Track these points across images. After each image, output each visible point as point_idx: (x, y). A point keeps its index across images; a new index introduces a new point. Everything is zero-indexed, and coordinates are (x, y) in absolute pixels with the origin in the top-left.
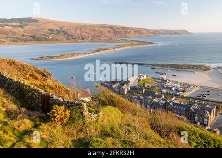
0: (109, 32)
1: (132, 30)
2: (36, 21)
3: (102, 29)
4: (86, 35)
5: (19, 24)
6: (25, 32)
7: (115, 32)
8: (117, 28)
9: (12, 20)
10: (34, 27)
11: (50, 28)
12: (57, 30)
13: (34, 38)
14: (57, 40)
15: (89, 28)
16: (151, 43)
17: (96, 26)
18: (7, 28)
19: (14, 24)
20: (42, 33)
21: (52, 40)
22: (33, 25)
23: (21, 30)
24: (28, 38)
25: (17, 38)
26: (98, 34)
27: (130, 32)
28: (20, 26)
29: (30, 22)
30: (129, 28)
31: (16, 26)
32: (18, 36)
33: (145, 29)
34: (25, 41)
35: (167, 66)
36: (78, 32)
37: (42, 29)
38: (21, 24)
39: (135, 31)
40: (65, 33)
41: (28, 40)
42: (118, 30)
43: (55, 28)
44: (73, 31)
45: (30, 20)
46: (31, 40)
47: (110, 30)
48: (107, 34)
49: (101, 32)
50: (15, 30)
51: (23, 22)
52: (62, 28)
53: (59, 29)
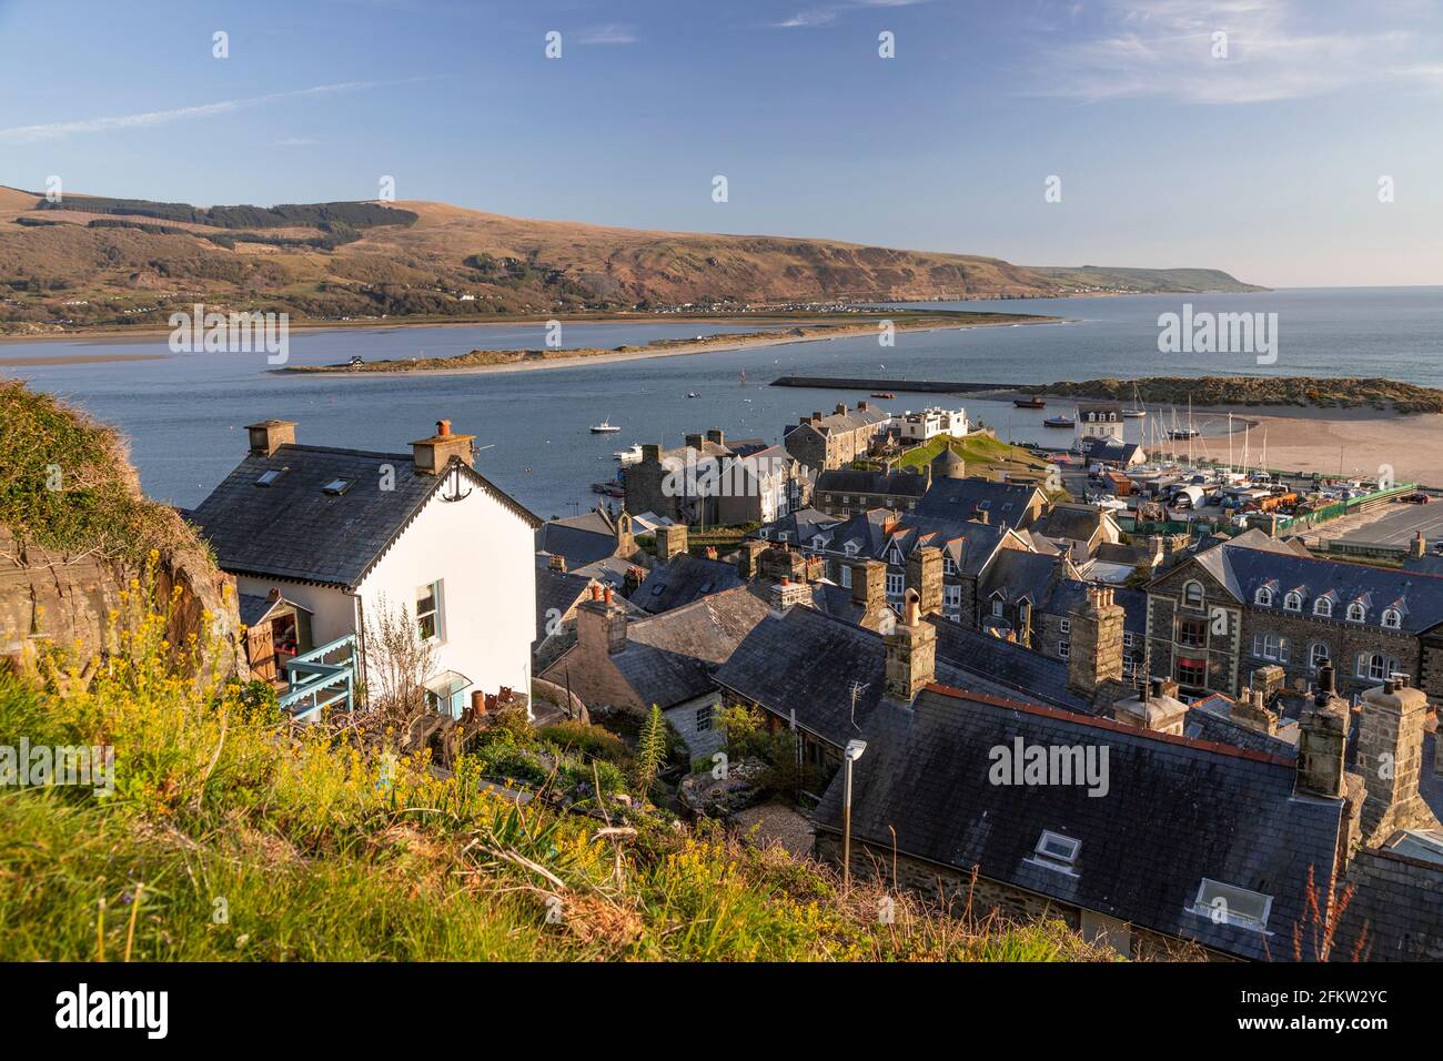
0: (791, 272)
1: (921, 262)
2: (401, 217)
3: (751, 259)
4: (663, 288)
5: (313, 233)
6: (332, 271)
7: (825, 275)
8: (838, 253)
9: (282, 214)
10: (391, 248)
11: (476, 252)
12: (510, 264)
13: (381, 299)
14: (501, 310)
15: (684, 251)
17: (720, 244)
18: (243, 249)
19: (289, 232)
20: (423, 275)
21: (477, 309)
22: (387, 239)
23: (318, 258)
24: (348, 299)
25: (290, 298)
26: (727, 285)
27: (908, 273)
28: (315, 244)
29: (370, 223)
30: (903, 254)
31: (298, 243)
32: (295, 289)
33: (996, 263)
34: (332, 313)
36: (624, 271)
37: (432, 258)
38: (322, 234)
39: (936, 272)
40: (553, 278)
41: (345, 313)
42: (841, 264)
43: (500, 253)
44: (594, 269)
45: (370, 215)
46: (365, 311)
47: (794, 261)
48: (781, 286)
49: (747, 275)
50: (290, 261)
51: (336, 225)
52: (535, 253)
53: (522, 258)
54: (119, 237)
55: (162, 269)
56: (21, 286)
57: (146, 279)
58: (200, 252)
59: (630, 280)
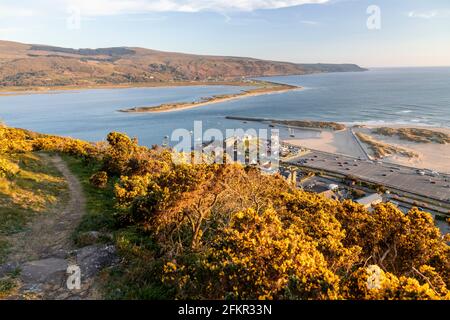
0: (237, 68)
1: (272, 65)
2: (132, 52)
3: (226, 64)
4: (203, 73)
5: (108, 57)
6: (115, 69)
7: (246, 69)
8: (251, 63)
9: (99, 51)
10: (129, 62)
11: (152, 62)
12: (162, 66)
13: (129, 78)
14: (161, 81)
17: (219, 61)
18: (91, 63)
19: (101, 57)
20: (139, 70)
21: (154, 80)
22: (128, 59)
23: (111, 66)
24: (120, 78)
25: (105, 78)
26: (220, 72)
27: (269, 68)
28: (109, 60)
29: (122, 54)
31: (104, 60)
32: (106, 75)
34: (116, 82)
36: (192, 68)
37: (141, 65)
38: (110, 57)
39: (276, 67)
40: (173, 70)
41: (120, 82)
42: (250, 66)
43: (159, 63)
44: (184, 68)
46: (124, 81)
47: (238, 65)
48: (234, 72)
49: (225, 69)
50: (103, 66)
51: (114, 54)
52: (168, 63)
53: (164, 64)
54: (56, 59)
55: (70, 69)
56: (33, 74)
57: (66, 72)
58: (78, 64)
59: (194, 70)
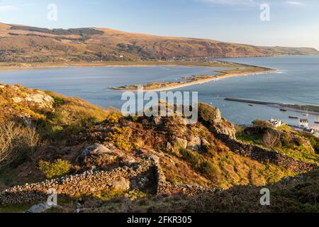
0: (200, 49)
1: (234, 47)
2: (101, 32)
3: (190, 45)
4: (168, 53)
5: (78, 37)
6: (87, 48)
7: (209, 50)
9: (70, 31)
10: (98, 41)
11: (120, 42)
12: (129, 46)
13: (100, 56)
14: (130, 60)
15: (173, 43)
16: (266, 69)
17: (182, 41)
18: (64, 42)
19: (73, 36)
20: (109, 50)
21: (124, 59)
22: (97, 39)
23: (83, 45)
24: (92, 56)
25: (78, 56)
26: (184, 52)
27: (231, 50)
28: (80, 40)
29: (92, 34)
30: (229, 44)
31: (75, 40)
32: (79, 53)
33: (253, 46)
34: (89, 60)
35: (303, 108)
36: (158, 48)
37: (110, 44)
38: (81, 37)
39: (237, 49)
40: (140, 50)
41: (92, 60)
42: (213, 47)
43: (126, 43)
44: (150, 48)
45: (92, 32)
46: (96, 59)
47: (201, 46)
48: (197, 53)
49: (189, 49)
50: (75, 45)
51: (84, 35)
52: (135, 43)
53: (132, 44)
54: (34, 38)
55: (47, 47)
56: (14, 51)
57: (43, 50)
58: (54, 42)
59: (159, 51)
